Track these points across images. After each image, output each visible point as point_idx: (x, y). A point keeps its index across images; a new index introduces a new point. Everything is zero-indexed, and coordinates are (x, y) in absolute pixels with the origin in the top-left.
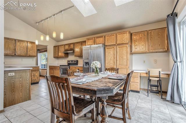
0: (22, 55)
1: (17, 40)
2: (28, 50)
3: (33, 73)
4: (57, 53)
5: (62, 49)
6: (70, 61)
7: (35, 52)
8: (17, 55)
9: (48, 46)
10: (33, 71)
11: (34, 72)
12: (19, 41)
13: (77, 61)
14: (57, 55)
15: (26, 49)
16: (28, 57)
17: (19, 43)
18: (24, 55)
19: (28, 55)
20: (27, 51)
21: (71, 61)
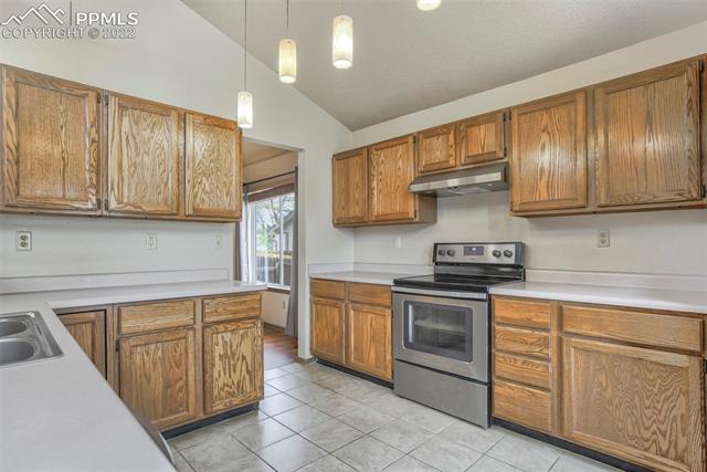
0: (146, 208)
1: (115, 95)
2: (189, 173)
3: (225, 343)
4: (356, 195)
5: (398, 170)
6: (459, 250)
7: (233, 189)
8: (113, 205)
9: (300, 155)
10: (221, 328)
11: (228, 336)
12: (129, 104)
13: (521, 249)
14: (356, 211)
15: (171, 164)
16: (188, 220)
17: (126, 120)
18: (162, 208)
19: (190, 212)
20: (181, 181)
21: (468, 251)
